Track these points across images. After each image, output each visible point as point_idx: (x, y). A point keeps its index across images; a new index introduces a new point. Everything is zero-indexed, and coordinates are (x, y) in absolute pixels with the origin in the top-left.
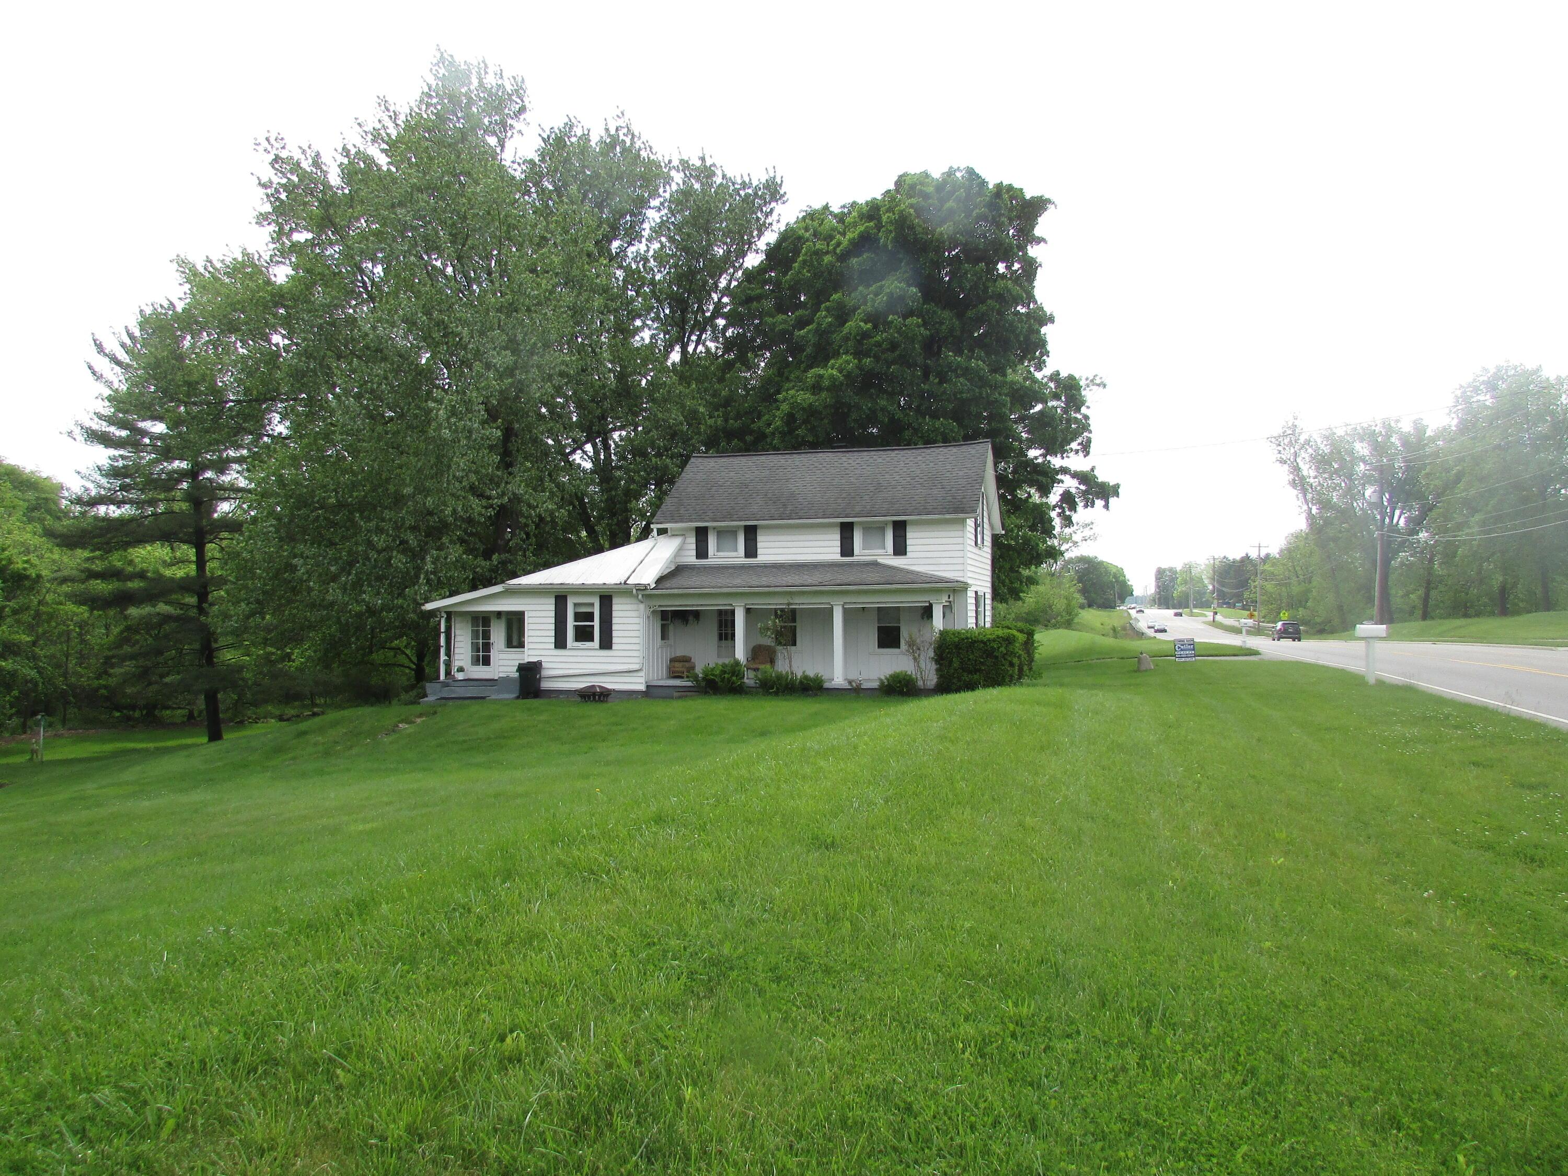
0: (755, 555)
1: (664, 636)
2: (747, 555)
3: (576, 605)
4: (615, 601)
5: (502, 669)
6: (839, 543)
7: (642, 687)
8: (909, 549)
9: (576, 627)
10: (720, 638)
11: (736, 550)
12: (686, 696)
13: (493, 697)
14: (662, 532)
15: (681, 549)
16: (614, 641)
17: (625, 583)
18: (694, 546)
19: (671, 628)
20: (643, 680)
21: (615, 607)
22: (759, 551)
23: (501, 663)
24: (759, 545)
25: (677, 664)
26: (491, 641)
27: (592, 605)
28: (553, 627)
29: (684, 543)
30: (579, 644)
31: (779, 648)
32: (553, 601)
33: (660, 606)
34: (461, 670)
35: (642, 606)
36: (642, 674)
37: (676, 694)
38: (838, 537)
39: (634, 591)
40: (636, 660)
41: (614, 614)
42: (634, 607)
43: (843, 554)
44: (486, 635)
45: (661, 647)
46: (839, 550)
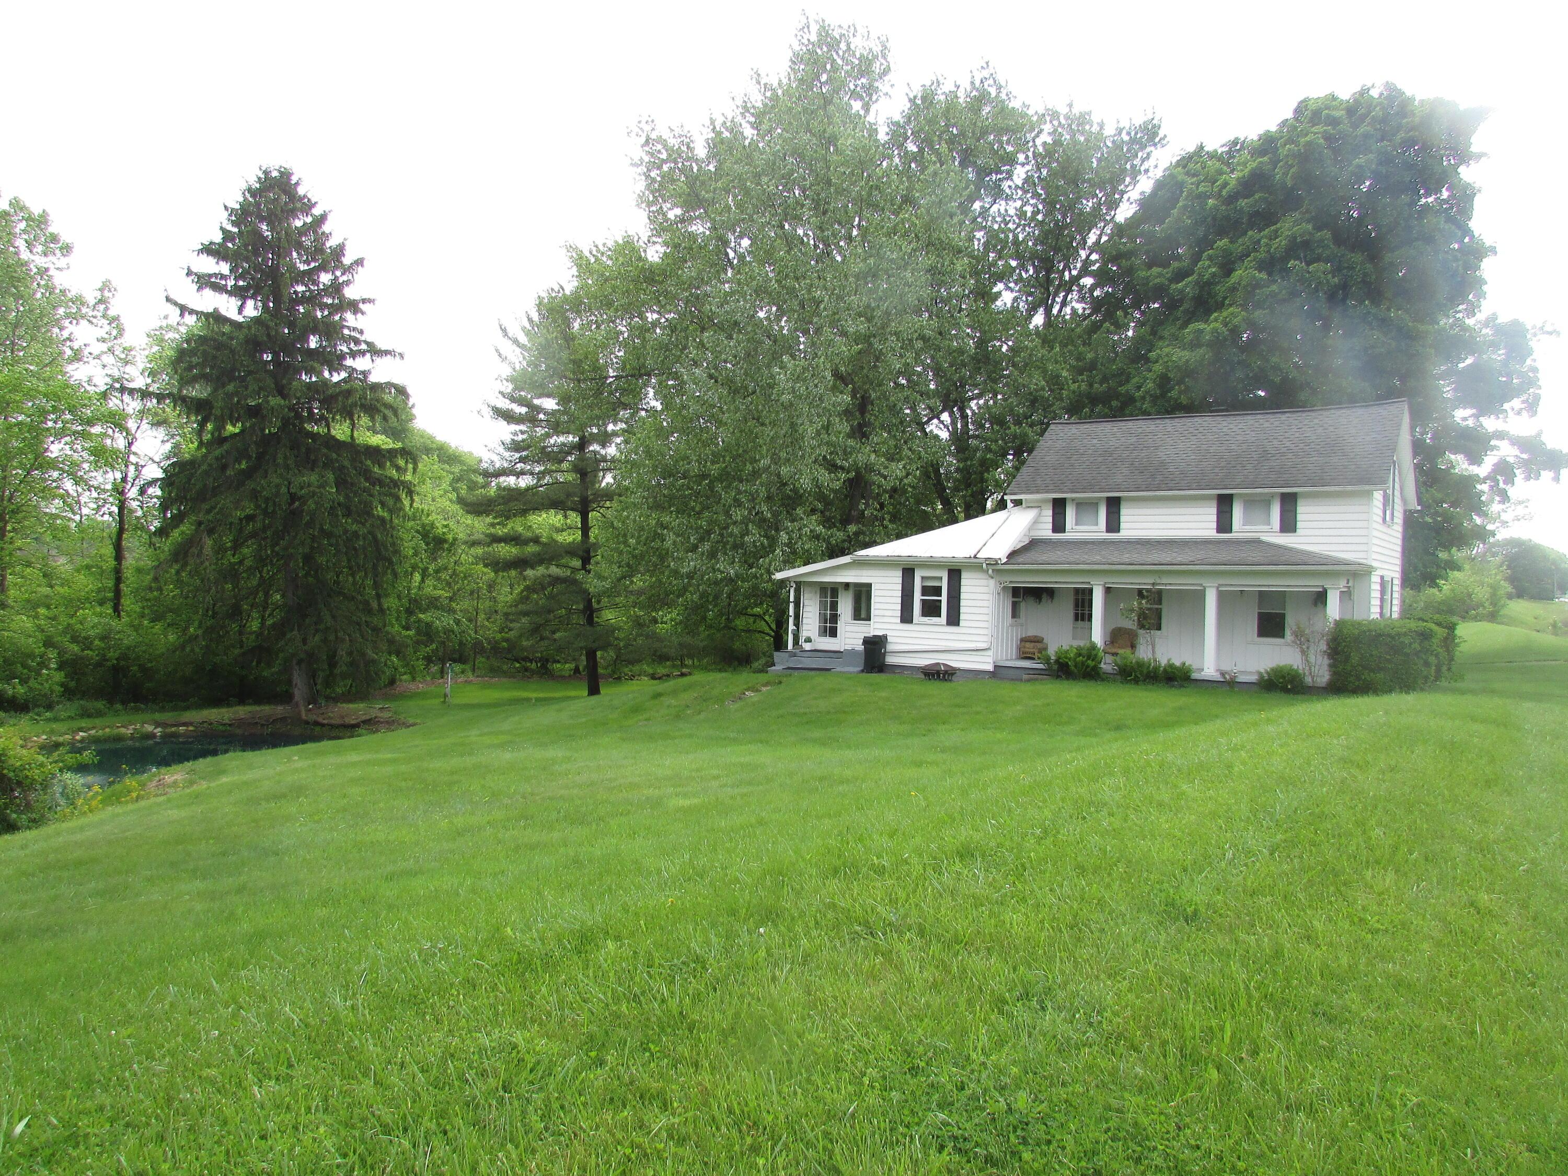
0: (1117, 529)
1: (1015, 615)
2: (1109, 530)
3: (923, 578)
4: (964, 575)
5: (848, 641)
6: (1214, 518)
7: (990, 668)
8: (1299, 525)
9: (923, 602)
10: (1076, 619)
11: (1097, 524)
12: (1037, 679)
13: (838, 669)
14: (1018, 503)
15: (1036, 522)
16: (962, 617)
17: (975, 557)
18: (1050, 519)
19: (1023, 605)
20: (990, 660)
21: (963, 582)
22: (1122, 525)
23: (848, 635)
24: (1122, 519)
25: (1028, 645)
26: (839, 612)
27: (940, 579)
28: (899, 600)
29: (1040, 515)
30: (926, 619)
31: (1141, 632)
32: (900, 573)
33: (1011, 582)
34: (808, 640)
35: (992, 582)
36: (990, 653)
37: (1025, 677)
38: (1214, 510)
39: (985, 565)
40: (985, 639)
41: (963, 589)
42: (984, 582)
43: (1219, 530)
44: (834, 606)
45: (1011, 626)
46: (1214, 525)
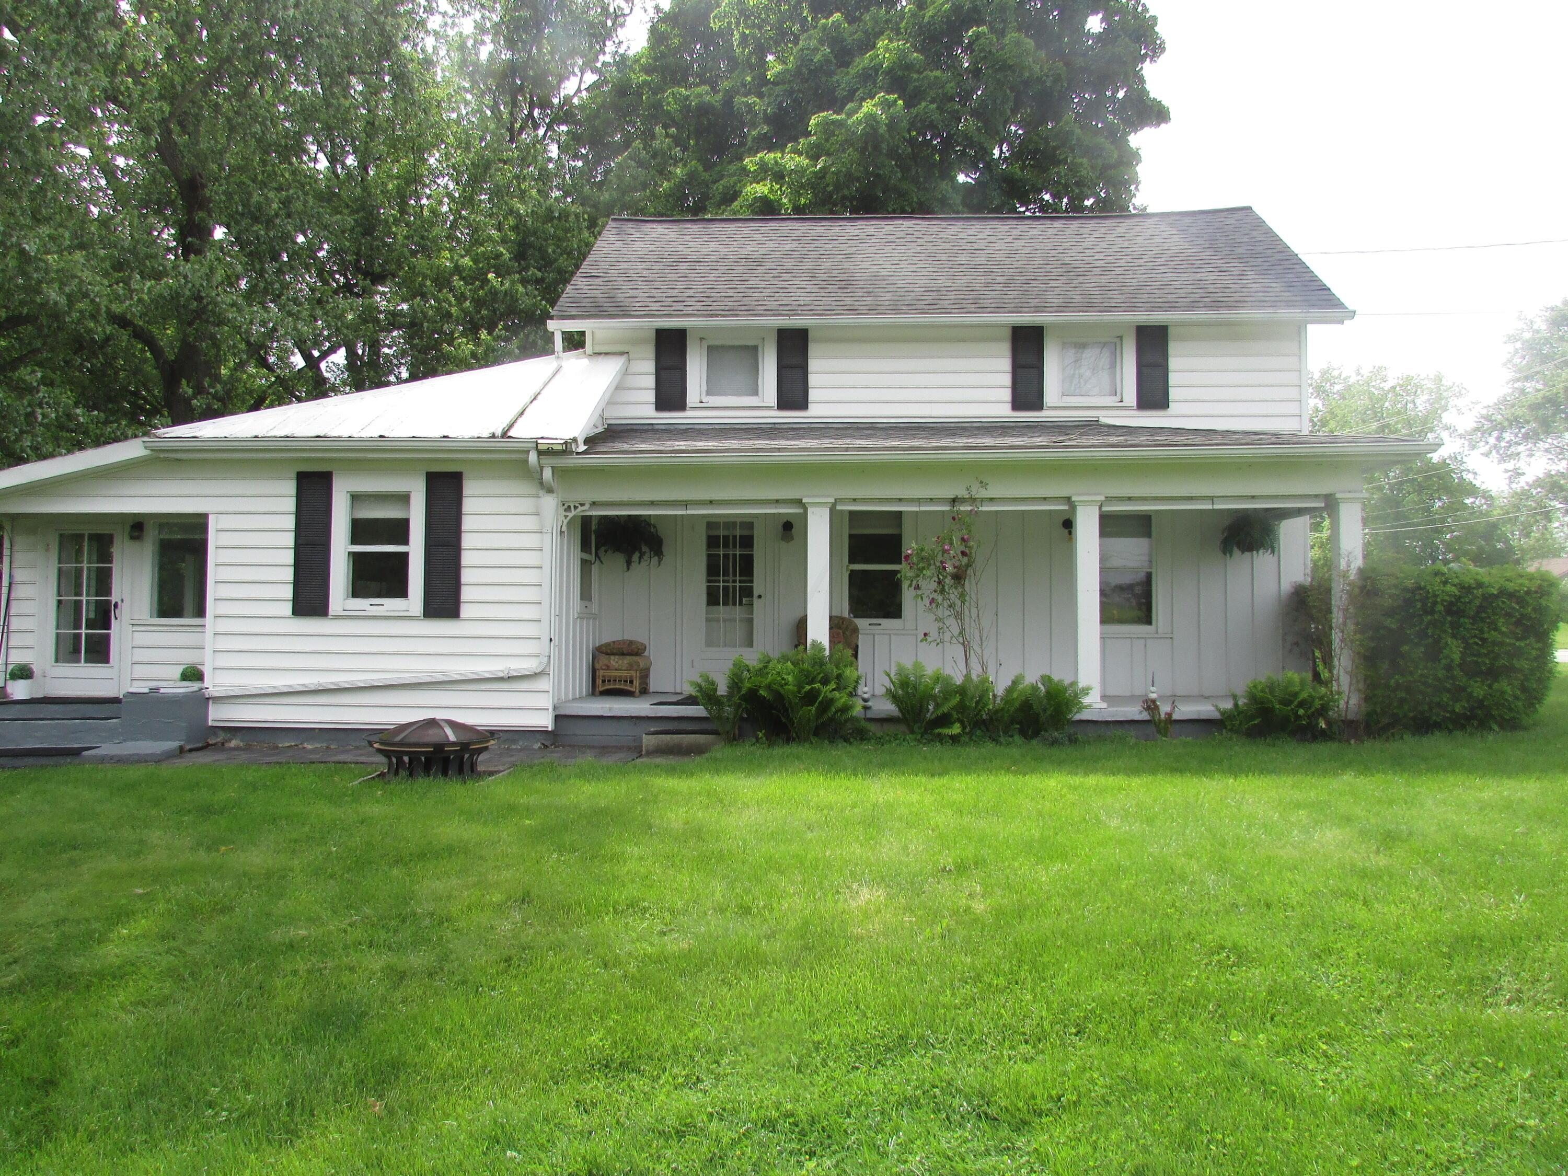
0: (802, 403)
1: (585, 595)
2: (784, 403)
3: (356, 498)
4: (469, 487)
5: (139, 671)
6: (1007, 379)
7: (545, 721)
8: (1173, 394)
9: (357, 559)
10: (712, 599)
11: (755, 392)
13: (107, 749)
14: (575, 342)
15: (619, 387)
16: (467, 594)
17: (505, 434)
18: (650, 381)
19: (595, 568)
20: (546, 701)
21: (469, 505)
22: (813, 395)
23: (140, 655)
24: (813, 380)
25: (614, 661)
26: (114, 598)
27: (404, 499)
28: (289, 557)
29: (626, 372)
30: (363, 604)
31: (862, 623)
32: (290, 487)
33: (594, 504)
34: (23, 673)
35: (549, 503)
36: (544, 684)
37: (649, 741)
38: (1005, 364)
39: (533, 457)
40: (531, 647)
41: (467, 523)
42: (525, 504)
43: (1017, 405)
44: (103, 582)
45: (581, 617)
46: (1007, 395)
